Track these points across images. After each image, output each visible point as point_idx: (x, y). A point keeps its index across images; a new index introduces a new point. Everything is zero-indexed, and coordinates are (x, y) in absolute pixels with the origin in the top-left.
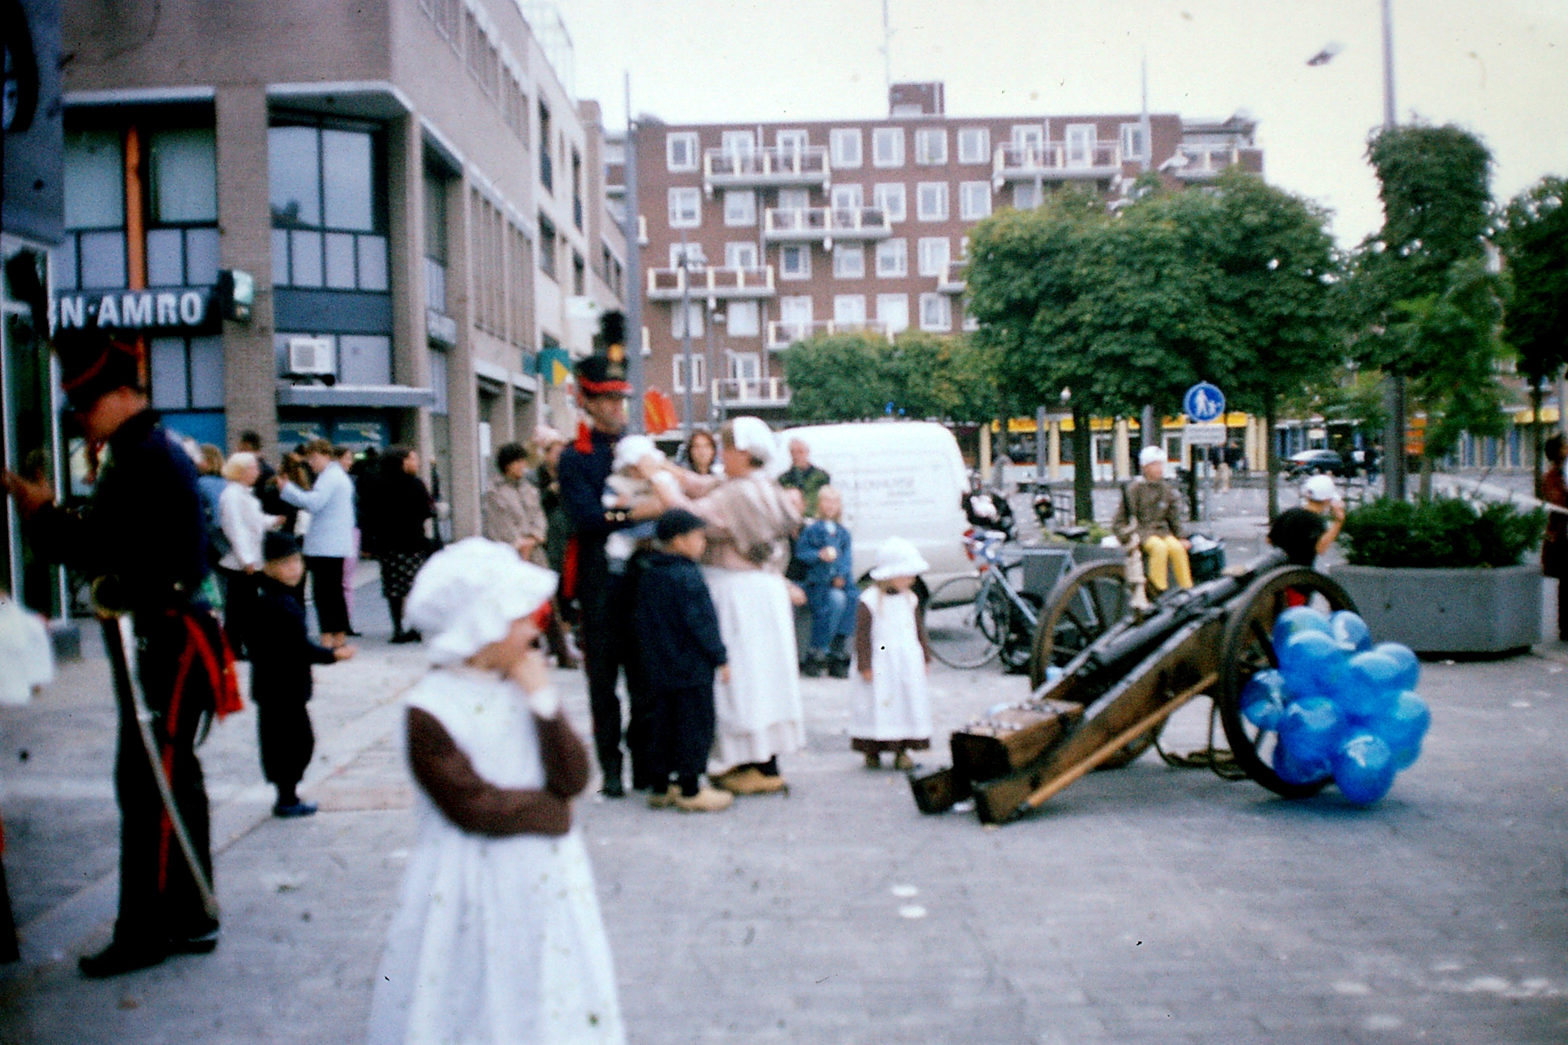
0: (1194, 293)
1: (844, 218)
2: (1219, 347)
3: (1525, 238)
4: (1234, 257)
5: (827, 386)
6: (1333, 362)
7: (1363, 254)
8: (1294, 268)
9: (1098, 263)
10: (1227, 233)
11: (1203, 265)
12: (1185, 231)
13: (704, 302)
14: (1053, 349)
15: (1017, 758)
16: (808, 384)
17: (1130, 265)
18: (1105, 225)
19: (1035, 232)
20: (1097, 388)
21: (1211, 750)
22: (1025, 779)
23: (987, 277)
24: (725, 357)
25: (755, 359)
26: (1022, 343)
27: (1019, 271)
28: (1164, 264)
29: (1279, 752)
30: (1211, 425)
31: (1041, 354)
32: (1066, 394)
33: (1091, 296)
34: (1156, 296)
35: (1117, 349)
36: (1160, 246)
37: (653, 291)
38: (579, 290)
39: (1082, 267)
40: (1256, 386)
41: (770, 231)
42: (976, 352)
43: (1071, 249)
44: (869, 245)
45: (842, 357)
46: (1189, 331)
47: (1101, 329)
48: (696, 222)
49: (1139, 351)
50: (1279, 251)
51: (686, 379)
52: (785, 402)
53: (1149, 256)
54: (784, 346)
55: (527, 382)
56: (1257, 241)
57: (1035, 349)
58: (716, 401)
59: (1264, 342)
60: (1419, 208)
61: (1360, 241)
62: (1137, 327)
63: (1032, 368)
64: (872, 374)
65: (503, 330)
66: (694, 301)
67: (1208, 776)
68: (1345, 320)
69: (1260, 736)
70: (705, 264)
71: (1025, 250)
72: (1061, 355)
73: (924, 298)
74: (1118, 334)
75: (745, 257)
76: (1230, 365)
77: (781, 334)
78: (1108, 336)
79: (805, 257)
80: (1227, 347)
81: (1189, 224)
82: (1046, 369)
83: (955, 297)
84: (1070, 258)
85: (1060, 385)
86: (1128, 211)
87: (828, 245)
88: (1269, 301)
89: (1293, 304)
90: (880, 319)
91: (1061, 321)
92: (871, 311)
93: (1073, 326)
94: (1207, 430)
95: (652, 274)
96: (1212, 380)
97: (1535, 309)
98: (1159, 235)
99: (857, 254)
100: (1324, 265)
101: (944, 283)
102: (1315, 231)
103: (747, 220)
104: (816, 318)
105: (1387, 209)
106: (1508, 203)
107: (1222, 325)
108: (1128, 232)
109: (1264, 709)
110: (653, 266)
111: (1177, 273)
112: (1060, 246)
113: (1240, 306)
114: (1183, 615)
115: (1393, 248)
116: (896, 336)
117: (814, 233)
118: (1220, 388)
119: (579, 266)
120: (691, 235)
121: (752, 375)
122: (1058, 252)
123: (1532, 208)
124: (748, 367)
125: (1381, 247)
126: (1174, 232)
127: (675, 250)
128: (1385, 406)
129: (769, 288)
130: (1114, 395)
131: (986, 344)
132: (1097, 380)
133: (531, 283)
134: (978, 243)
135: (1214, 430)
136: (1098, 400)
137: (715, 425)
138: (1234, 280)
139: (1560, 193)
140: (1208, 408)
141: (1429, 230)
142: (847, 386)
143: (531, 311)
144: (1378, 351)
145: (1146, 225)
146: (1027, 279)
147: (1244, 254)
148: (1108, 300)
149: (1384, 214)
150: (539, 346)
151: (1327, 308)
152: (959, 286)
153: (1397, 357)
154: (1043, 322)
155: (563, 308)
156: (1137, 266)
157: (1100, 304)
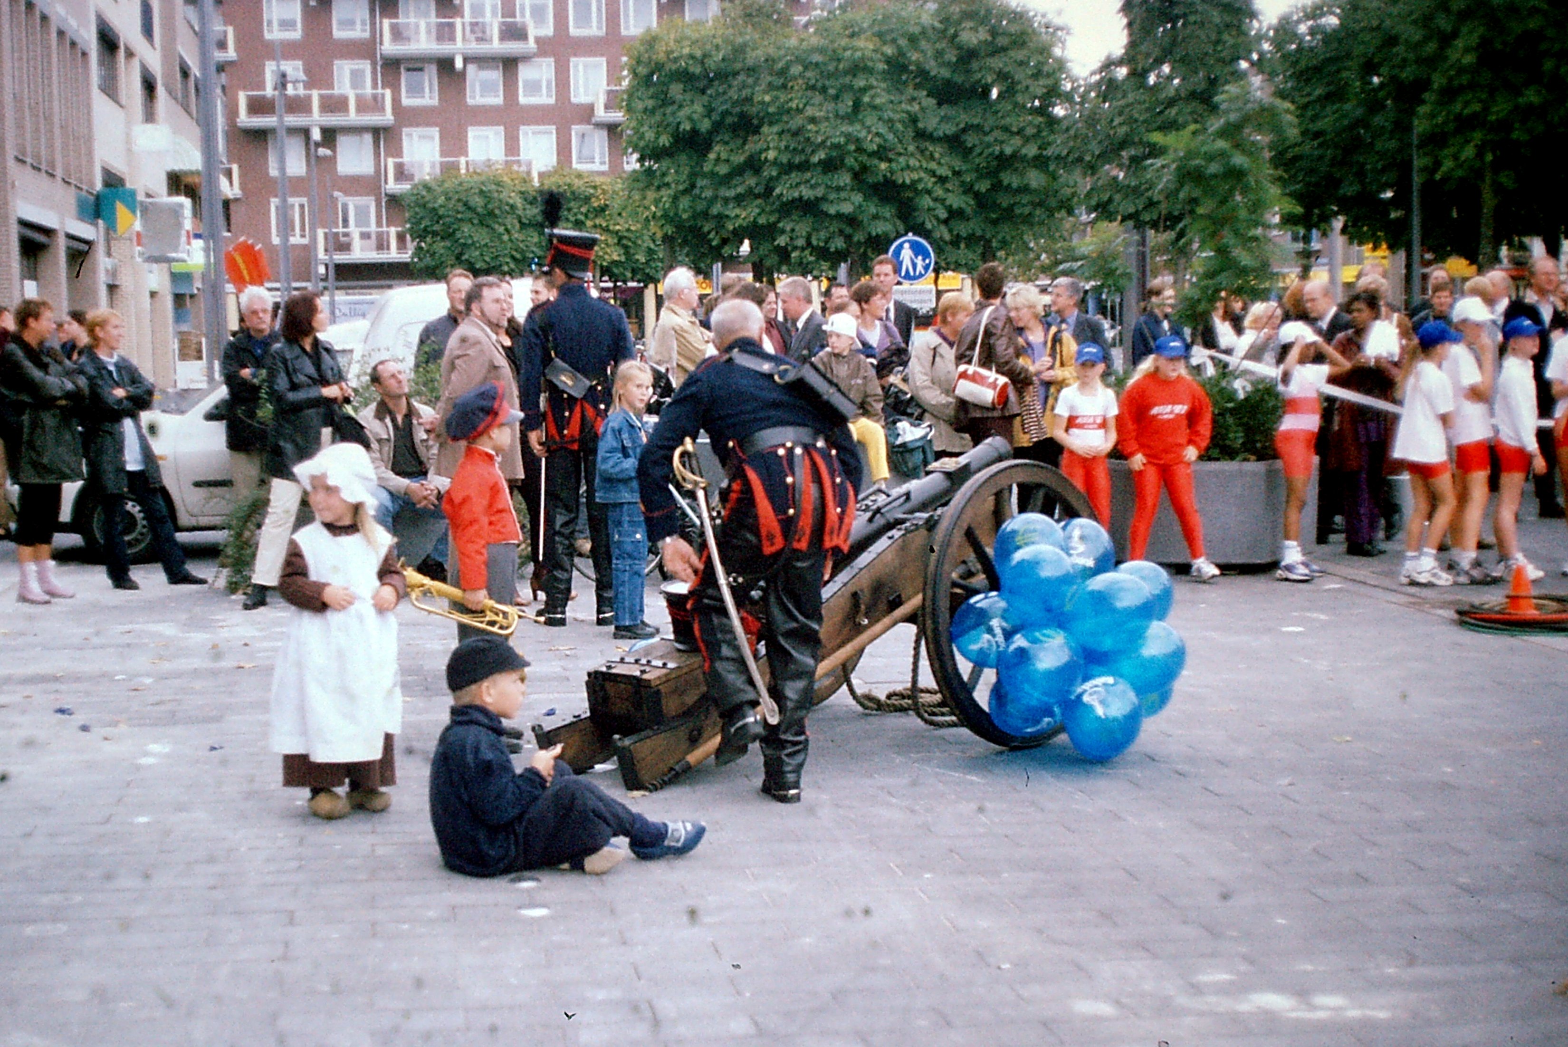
0: (899, 126)
1: (478, 30)
2: (929, 192)
3: (1294, 64)
4: (948, 82)
5: (458, 235)
6: (1063, 213)
7: (1102, 79)
8: (1020, 98)
9: (784, 86)
10: (939, 54)
11: (910, 91)
12: (889, 50)
13: (306, 132)
14: (731, 193)
15: (671, 706)
16: (435, 234)
17: (824, 90)
18: (793, 42)
19: (708, 47)
20: (782, 241)
21: (915, 690)
22: (682, 733)
23: (650, 103)
24: (334, 200)
25: (370, 203)
26: (693, 186)
27: (688, 96)
28: (864, 90)
29: (998, 693)
30: (919, 285)
31: (716, 197)
32: (746, 247)
33: (776, 129)
34: (855, 129)
35: (807, 193)
36: (858, 68)
37: (244, 119)
38: (150, 116)
39: (765, 92)
40: (971, 240)
41: (389, 47)
42: (637, 196)
43: (751, 70)
44: (510, 64)
45: (478, 202)
46: (892, 172)
47: (788, 168)
48: (296, 34)
49: (832, 196)
50: (1002, 76)
51: (286, 227)
52: (406, 257)
53: (847, 80)
54: (406, 187)
55: (85, 231)
56: (975, 65)
57: (708, 193)
58: (321, 255)
59: (983, 186)
60: (1169, 26)
61: (1096, 65)
62: (830, 166)
63: (705, 214)
64: (511, 222)
65: (52, 164)
66: (293, 131)
67: (912, 721)
68: (1080, 160)
69: (976, 675)
70: (308, 85)
71: (697, 70)
72: (739, 199)
73: (576, 130)
74: (808, 175)
75: (356, 78)
76: (943, 214)
77: (401, 174)
78: (795, 177)
79: (430, 77)
80: (939, 192)
81: (894, 41)
82: (721, 218)
83: (612, 129)
84: (750, 81)
85: (738, 236)
86: (822, 27)
87: (459, 64)
88: (989, 139)
89: (1017, 141)
90: (523, 156)
91: (739, 159)
92: (512, 145)
93: (754, 165)
94: (914, 292)
95: (242, 99)
96: (920, 230)
97: (1307, 148)
98: (859, 54)
99: (495, 75)
100: (1053, 93)
101: (601, 113)
102: (1045, 51)
103: (359, 32)
104: (443, 153)
105: (1130, 25)
106: (1274, 21)
107: (933, 165)
108: (821, 50)
109: (981, 641)
110: (245, 88)
111: (878, 101)
112: (738, 66)
113: (954, 142)
114: (879, 521)
115: (1138, 75)
116: (541, 175)
117: (443, 49)
118: (930, 243)
119: (149, 86)
120: (289, 50)
121: (368, 225)
122: (736, 74)
123: (1303, 28)
124: (362, 213)
125: (1122, 72)
126: (875, 51)
127: (270, 70)
128: (1127, 265)
129: (388, 117)
130: (803, 249)
131: (647, 187)
132: (783, 232)
133: (89, 106)
134: (639, 62)
135: (921, 292)
136: (784, 254)
137: (322, 284)
138: (945, 110)
139: (1338, 11)
140: (914, 266)
141: (1179, 53)
142: (481, 236)
143: (89, 140)
144: (1117, 197)
145: (844, 42)
146: (698, 108)
147: (959, 79)
148: (795, 134)
149: (1126, 32)
150: (99, 186)
151: (1058, 145)
152: (618, 116)
153: (1140, 208)
154: (718, 160)
155: (128, 140)
156: (832, 92)
157: (786, 137)
